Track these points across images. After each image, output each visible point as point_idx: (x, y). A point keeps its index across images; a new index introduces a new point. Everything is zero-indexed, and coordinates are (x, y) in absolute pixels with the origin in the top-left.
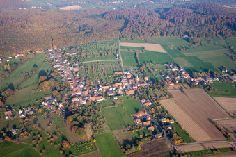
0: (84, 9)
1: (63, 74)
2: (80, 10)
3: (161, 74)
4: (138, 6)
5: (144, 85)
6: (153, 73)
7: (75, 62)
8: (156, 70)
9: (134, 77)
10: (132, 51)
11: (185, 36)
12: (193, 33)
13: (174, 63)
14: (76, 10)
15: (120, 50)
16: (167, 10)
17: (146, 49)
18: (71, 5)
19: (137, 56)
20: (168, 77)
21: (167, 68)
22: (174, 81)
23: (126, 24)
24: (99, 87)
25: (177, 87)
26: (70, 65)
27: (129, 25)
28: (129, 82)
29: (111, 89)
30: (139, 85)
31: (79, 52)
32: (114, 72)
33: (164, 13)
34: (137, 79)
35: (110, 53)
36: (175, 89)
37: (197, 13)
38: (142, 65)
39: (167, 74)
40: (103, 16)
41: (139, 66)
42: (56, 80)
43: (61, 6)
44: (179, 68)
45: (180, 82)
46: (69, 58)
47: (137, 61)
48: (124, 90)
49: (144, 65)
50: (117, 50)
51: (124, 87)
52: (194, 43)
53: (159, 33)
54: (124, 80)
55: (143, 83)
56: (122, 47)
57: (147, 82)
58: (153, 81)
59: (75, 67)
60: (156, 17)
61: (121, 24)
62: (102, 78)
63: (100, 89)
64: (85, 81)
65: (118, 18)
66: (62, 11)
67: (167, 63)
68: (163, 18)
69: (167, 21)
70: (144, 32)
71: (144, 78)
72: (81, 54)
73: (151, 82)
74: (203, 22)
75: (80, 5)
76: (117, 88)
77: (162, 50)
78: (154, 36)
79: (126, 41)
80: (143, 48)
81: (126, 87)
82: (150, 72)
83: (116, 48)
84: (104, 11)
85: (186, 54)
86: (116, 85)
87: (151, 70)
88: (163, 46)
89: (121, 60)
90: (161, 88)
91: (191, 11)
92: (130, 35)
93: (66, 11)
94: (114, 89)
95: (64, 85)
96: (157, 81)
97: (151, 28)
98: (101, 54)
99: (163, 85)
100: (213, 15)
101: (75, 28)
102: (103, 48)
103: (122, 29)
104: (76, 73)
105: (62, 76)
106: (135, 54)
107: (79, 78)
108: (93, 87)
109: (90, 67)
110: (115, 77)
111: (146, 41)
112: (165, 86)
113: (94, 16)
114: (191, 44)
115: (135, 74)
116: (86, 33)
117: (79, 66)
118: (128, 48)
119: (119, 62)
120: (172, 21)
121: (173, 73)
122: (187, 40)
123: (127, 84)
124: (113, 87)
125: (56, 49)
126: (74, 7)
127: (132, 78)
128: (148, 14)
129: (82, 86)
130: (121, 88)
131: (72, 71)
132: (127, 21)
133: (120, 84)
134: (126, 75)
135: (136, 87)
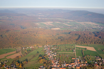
0: (61, 30)
1: (49, 57)
2: (60, 30)
3: (93, 61)
4: (85, 30)
5: (85, 65)
6: (89, 60)
7: (55, 52)
8: (91, 59)
10: (81, 49)
13: (99, 57)
14: (58, 30)
15: (75, 48)
16: (98, 32)
17: (87, 49)
18: (56, 28)
19: (83, 52)
20: (96, 62)
21: (96, 58)
22: (99, 65)
23: (79, 37)
24: (64, 64)
25: (100, 67)
26: (53, 53)
27: (80, 38)
28: (78, 63)
29: (69, 66)
30: (82, 65)
31: (57, 48)
32: (72, 58)
33: (97, 34)
34: (82, 62)
35: (71, 50)
36: (99, 68)
38: (84, 56)
39: (96, 61)
40: (69, 33)
41: (83, 56)
42: (46, 59)
43: (52, 28)
44: (102, 59)
45: (102, 65)
46: (53, 50)
48: (75, 67)
49: (86, 56)
50: (74, 48)
51: (76, 65)
53: (93, 43)
54: (76, 62)
55: (84, 64)
56: (77, 47)
57: (86, 64)
58: (89, 63)
59: (55, 54)
60: (93, 35)
61: (77, 37)
62: (66, 60)
63: (65, 65)
64: (59, 61)
65: (76, 34)
66: (52, 30)
67: (96, 56)
68: (96, 36)
69: (98, 38)
70: (87, 41)
71: (85, 62)
72: (58, 49)
73: (88, 64)
75: (60, 28)
76: (72, 65)
77: (94, 50)
78: (91, 44)
79: (79, 45)
80: (86, 49)
81: (77, 65)
82: (88, 59)
83: (74, 47)
84: (70, 31)
86: (72, 64)
87: (89, 59)
88: (95, 48)
89: (75, 53)
90: (93, 67)
92: (80, 42)
93: (54, 30)
94: (71, 65)
95: (49, 61)
96: (91, 64)
97: (90, 40)
98: (67, 50)
99: (93, 66)
101: (57, 37)
102: (68, 47)
103: (77, 40)
104: (55, 57)
105: (49, 58)
106: (82, 51)
107: (56, 59)
108: (62, 64)
109: (61, 55)
110: (72, 60)
111: (87, 46)
112: (94, 66)
113: (65, 33)
115: (81, 60)
116: (61, 40)
117: (57, 54)
118: (79, 48)
119: (74, 54)
120: (100, 37)
121: (99, 61)
123: (77, 64)
124: (70, 65)
125: (48, 46)
126: (57, 29)
127: (79, 61)
128: (89, 34)
129: (57, 63)
130: (74, 65)
131: (53, 56)
132: (80, 36)
133: (74, 64)
134: (77, 60)
135: (81, 66)
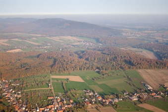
0: (24, 52)
1: (10, 99)
2: (21, 53)
3: (82, 97)
4: (63, 49)
5: (70, 106)
6: (76, 97)
7: (18, 91)
8: (78, 95)
9: (62, 101)
10: (60, 81)
11: (97, 70)
12: (102, 67)
13: (90, 90)
14: (18, 53)
15: (51, 81)
16: (83, 52)
17: (70, 80)
18: (15, 49)
19: (64, 85)
20: (87, 100)
21: (86, 93)
22: (91, 102)
23: (55, 62)
24: (37, 109)
25: (93, 106)
26: (15, 93)
27: (57, 63)
28: (59, 104)
29: (46, 110)
30: (66, 106)
31: (21, 83)
32: (48, 97)
33: (81, 54)
34: (65, 102)
35: (44, 83)
36: (92, 108)
37: (104, 54)
38: (67, 92)
39: (86, 98)
40: (38, 56)
41: (66, 92)
42: (4, 104)
43: (7, 50)
44: (94, 93)
45: (96, 102)
46: (14, 88)
47: (64, 89)
49: (69, 91)
50: (49, 81)
51: (56, 108)
52: (103, 75)
53: (78, 68)
54: (55, 103)
55: (69, 104)
56: (53, 79)
57: (72, 103)
58: (76, 103)
59: (18, 94)
60: (76, 57)
61: (51, 62)
62: (39, 102)
63: (38, 110)
64: (27, 104)
65: (49, 58)
66: (8, 53)
67: (86, 89)
68: (81, 57)
69: (84, 60)
70: (68, 67)
71: (69, 100)
72: (23, 84)
73: (75, 104)
74: (108, 60)
75: (21, 49)
76: (50, 109)
77: (81, 80)
78: (75, 71)
79: (55, 74)
80: (68, 79)
81: (57, 108)
82: (74, 96)
83: (48, 79)
84: (38, 54)
85: (98, 83)
86: (50, 107)
87: (74, 95)
88: (82, 77)
89: (52, 88)
90: (83, 107)
91: (99, 52)
92: (58, 70)
93: (11, 53)
94: (48, 110)
95: (10, 108)
96: (79, 103)
97: (73, 65)
98: (38, 84)
99: (83, 106)
100: (115, 55)
101: (18, 65)
102: (39, 80)
103: (52, 66)
104: (20, 98)
105: (9, 101)
106: (63, 84)
107: (22, 102)
108: (33, 109)
109: (30, 94)
110: (48, 101)
111: (70, 74)
112: (85, 106)
113: (31, 57)
114: (101, 75)
115: (63, 98)
116: (26, 69)
117: (22, 93)
118: (57, 80)
119: (51, 90)
120: (87, 59)
121: (90, 96)
122: (98, 72)
123: (57, 106)
124: (47, 109)
125: (4, 81)
126: (17, 51)
127: (61, 101)
128: (70, 55)
129: (24, 108)
130: (53, 109)
131: (17, 97)
132: (55, 60)
133: (53, 106)
134: (56, 99)
135: (64, 108)
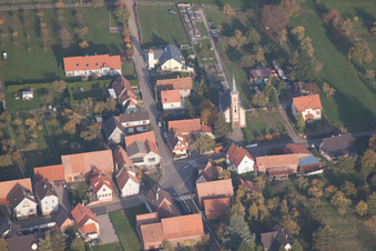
5: (289, 163)
9: (207, 99)
28: (169, 140)
29: (25, 208)
30: (246, 165)
34: (237, 115)
48: (132, 208)
51: (131, 188)
54: (134, 127)
55: (279, 146)
76: (71, 199)
86: (72, 168)
94: (50, 203)
115: (219, 67)
123: (151, 160)
124: (39, 191)
127: (193, 108)
130: (105, 194)
133: (102, 160)
